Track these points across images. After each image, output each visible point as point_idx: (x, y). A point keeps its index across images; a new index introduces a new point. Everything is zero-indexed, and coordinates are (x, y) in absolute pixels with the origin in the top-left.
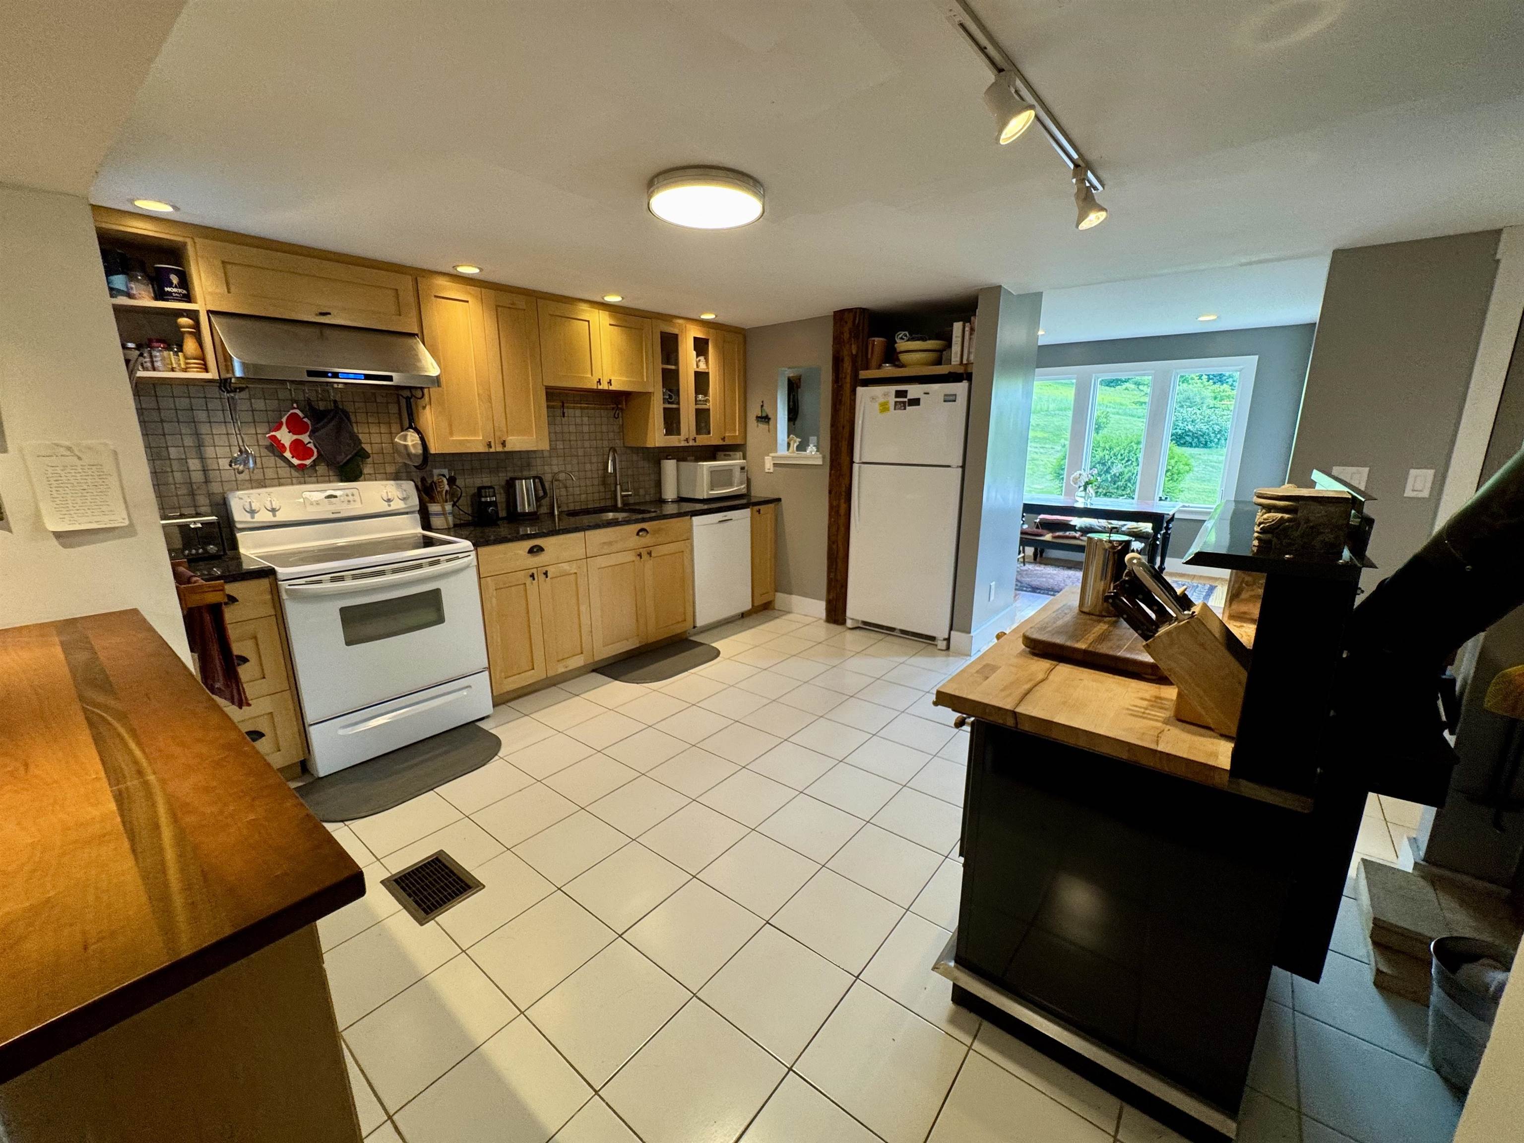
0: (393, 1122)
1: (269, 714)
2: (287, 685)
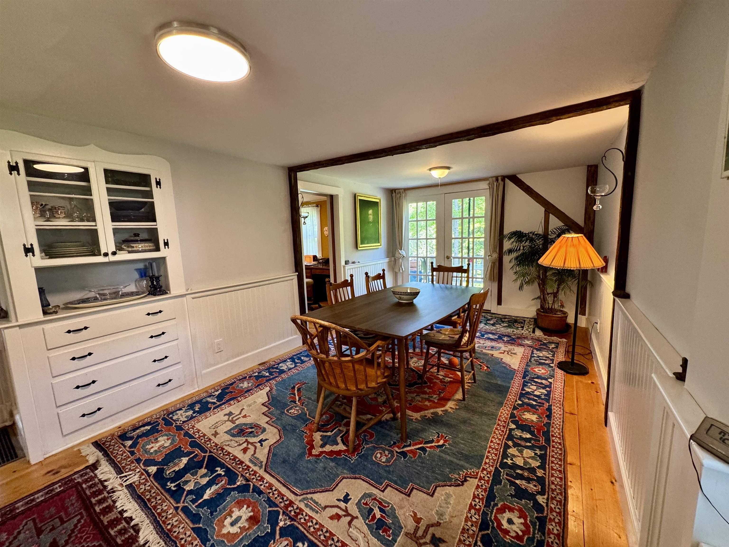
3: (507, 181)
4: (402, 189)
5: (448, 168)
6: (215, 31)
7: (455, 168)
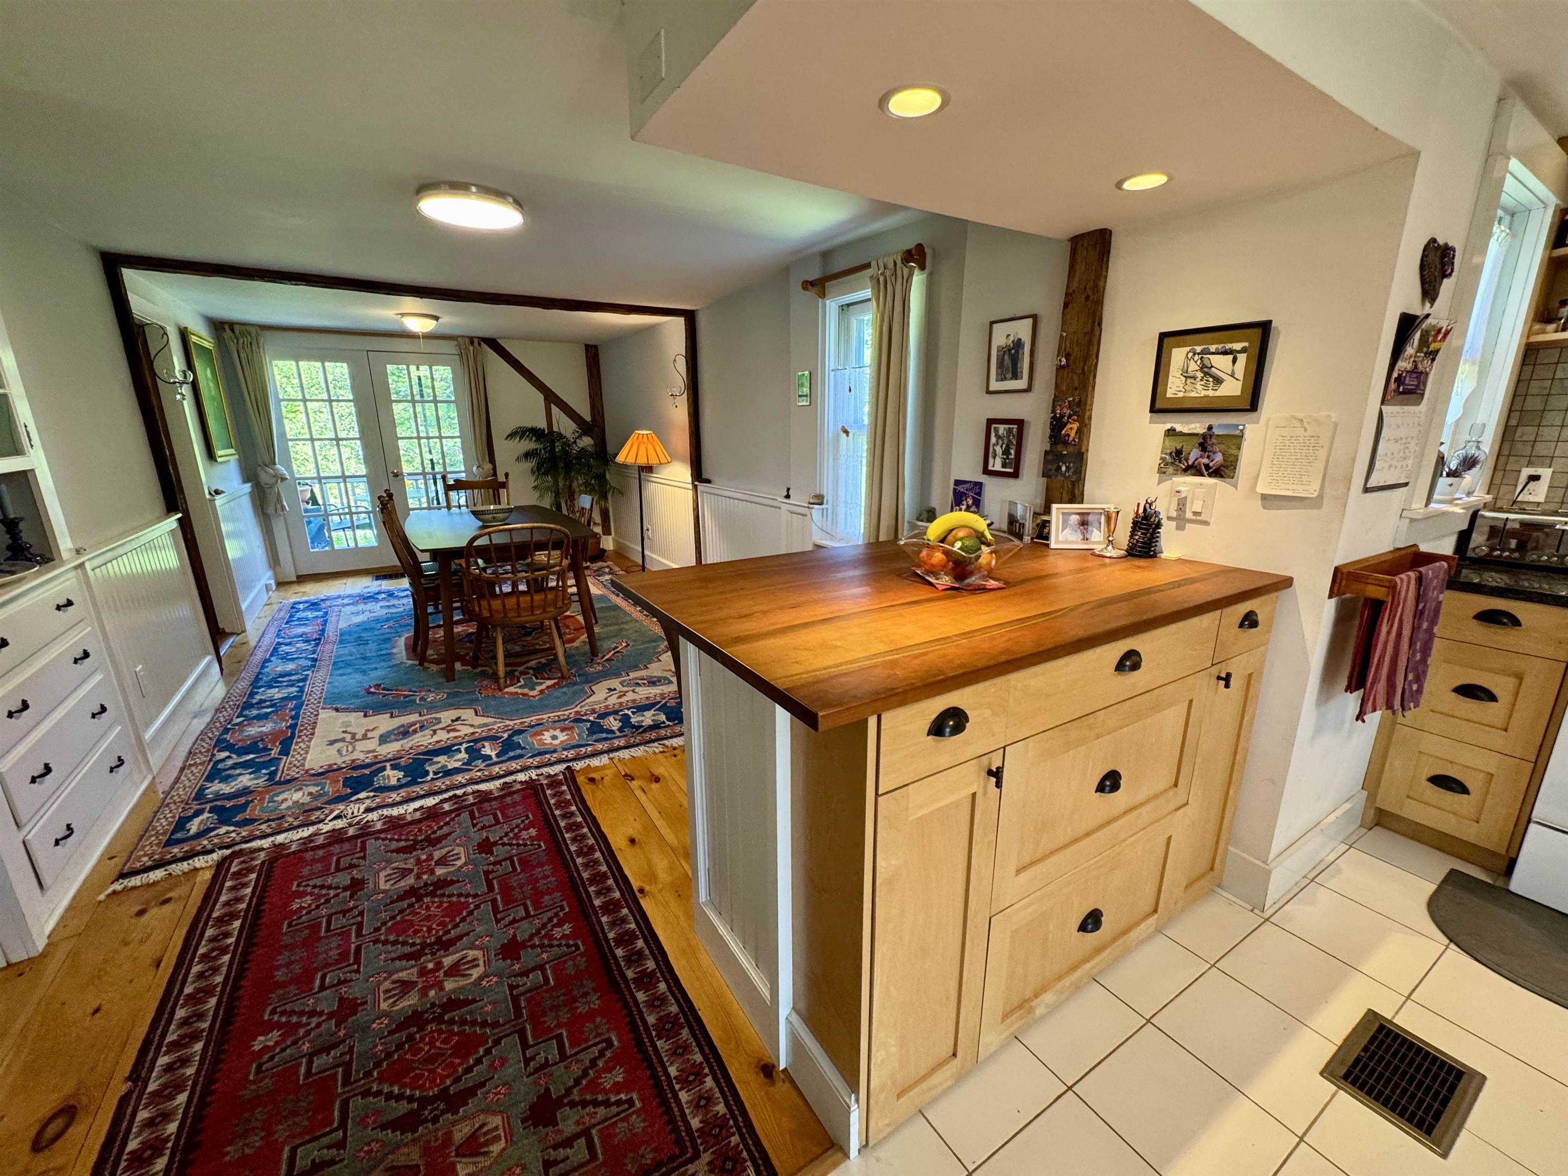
0: (1066, 1092)
1: (1489, 773)
2: (1535, 757)
3: (484, 346)
4: (253, 325)
5: (436, 318)
6: (474, 189)
7: (444, 320)
